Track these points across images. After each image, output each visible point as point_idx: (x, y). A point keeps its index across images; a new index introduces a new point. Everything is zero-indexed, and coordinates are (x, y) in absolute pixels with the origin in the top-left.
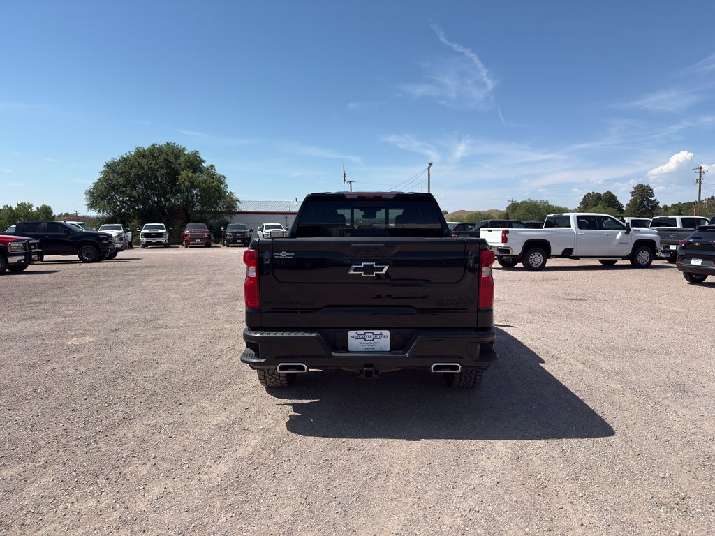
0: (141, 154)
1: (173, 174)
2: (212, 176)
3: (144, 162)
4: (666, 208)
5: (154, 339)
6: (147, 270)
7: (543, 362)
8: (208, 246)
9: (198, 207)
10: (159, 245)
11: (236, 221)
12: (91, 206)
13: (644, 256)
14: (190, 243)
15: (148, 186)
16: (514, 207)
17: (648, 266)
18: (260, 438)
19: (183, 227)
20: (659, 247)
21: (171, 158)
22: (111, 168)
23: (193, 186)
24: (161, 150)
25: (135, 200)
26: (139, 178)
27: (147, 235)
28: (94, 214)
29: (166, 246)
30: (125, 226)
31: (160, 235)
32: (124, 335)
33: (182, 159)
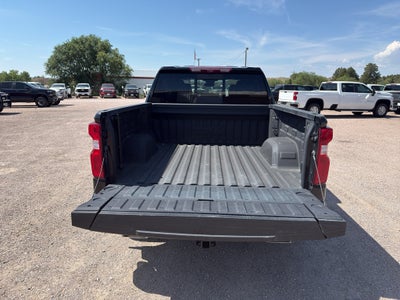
0: (75, 41)
1: (94, 54)
2: (117, 55)
3: (77, 46)
4: (384, 78)
5: (56, 171)
6: (73, 114)
7: (340, 202)
8: (115, 97)
9: (109, 74)
10: (86, 96)
11: (131, 82)
12: (48, 72)
13: (382, 110)
14: (104, 95)
15: (80, 61)
16: (295, 76)
17: (384, 116)
18: (107, 294)
19: (100, 86)
20: (392, 104)
21: (92, 44)
22: (58, 50)
23: (105, 61)
24: (86, 39)
25: (72, 69)
26: (74, 56)
27: (79, 91)
28: (49, 76)
29: (91, 97)
30: (67, 85)
31: (86, 91)
32: (37, 167)
33: (99, 44)
